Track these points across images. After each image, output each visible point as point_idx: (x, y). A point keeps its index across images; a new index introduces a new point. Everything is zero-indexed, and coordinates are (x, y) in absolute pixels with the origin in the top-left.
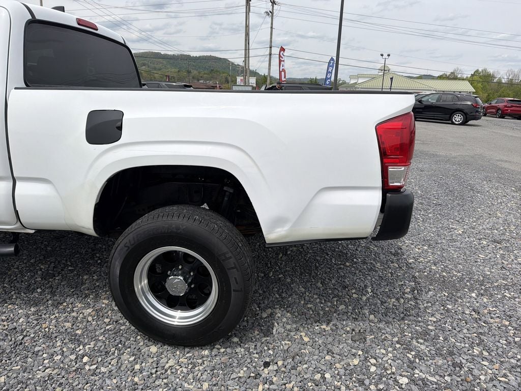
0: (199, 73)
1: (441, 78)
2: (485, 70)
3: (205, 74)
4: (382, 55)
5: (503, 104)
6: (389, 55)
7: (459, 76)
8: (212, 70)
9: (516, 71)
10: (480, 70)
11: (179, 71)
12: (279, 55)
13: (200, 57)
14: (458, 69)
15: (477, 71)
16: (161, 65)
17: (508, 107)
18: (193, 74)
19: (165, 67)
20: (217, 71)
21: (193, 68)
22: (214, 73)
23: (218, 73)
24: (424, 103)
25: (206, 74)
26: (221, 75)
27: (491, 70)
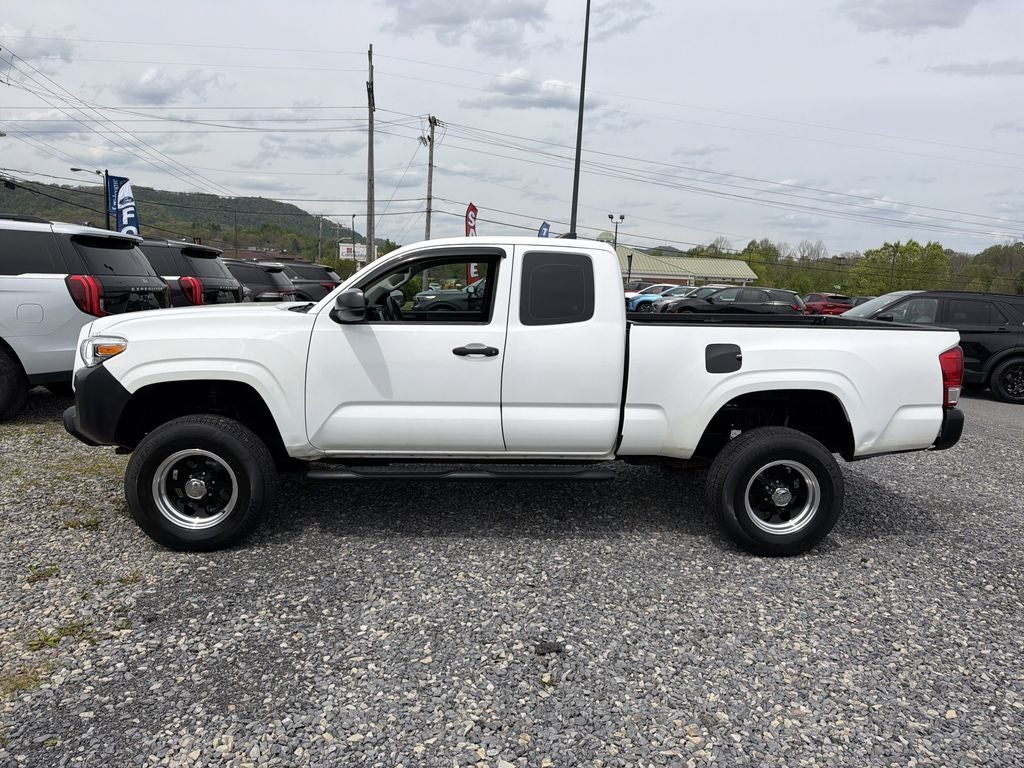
0: (238, 230)
1: (694, 254)
2: (766, 241)
3: (250, 232)
4: (611, 217)
5: (821, 303)
6: (622, 218)
7: (725, 251)
8: (265, 226)
9: (813, 243)
10: (758, 242)
11: (194, 226)
12: (467, 217)
13: (238, 199)
14: (722, 239)
15: (753, 243)
16: (152, 213)
17: (829, 308)
18: (225, 233)
19: (163, 216)
20: (276, 228)
21: (223, 220)
22: (269, 231)
23: (278, 232)
24: (716, 303)
25: (253, 233)
26: (285, 236)
27: (774, 241)
